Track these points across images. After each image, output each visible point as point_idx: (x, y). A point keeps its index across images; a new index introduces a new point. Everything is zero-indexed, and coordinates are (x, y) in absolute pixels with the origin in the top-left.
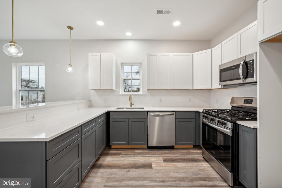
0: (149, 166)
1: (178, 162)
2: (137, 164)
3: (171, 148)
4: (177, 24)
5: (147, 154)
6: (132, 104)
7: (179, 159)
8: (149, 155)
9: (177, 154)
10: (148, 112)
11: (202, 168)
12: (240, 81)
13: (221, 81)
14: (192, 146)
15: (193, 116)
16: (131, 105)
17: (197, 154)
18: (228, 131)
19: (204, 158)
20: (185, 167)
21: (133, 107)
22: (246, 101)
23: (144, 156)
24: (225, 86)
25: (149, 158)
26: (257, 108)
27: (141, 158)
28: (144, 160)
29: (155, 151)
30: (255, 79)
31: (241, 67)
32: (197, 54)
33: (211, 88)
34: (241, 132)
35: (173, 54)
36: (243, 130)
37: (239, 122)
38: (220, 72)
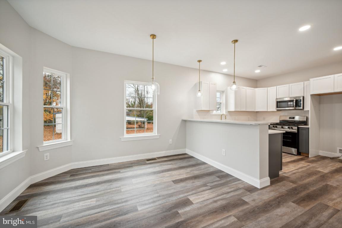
4: (258, 71)
12: (293, 108)
13: (277, 107)
22: (290, 118)
30: (301, 108)
31: (294, 102)
32: (258, 90)
33: (266, 111)
34: (300, 131)
35: (247, 88)
36: (302, 129)
37: (299, 126)
38: (277, 102)
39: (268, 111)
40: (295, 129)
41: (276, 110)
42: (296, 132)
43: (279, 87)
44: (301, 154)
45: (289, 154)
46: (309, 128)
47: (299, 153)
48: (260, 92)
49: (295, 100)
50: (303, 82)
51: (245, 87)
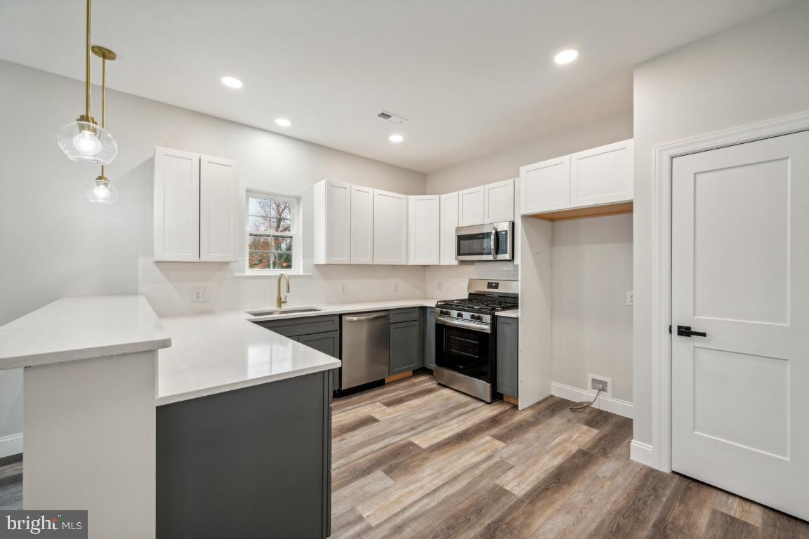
0: (370, 420)
1: (410, 400)
2: (344, 425)
3: (379, 384)
4: (396, 138)
5: (345, 405)
6: (283, 299)
7: (407, 396)
8: (351, 407)
9: (396, 390)
10: (341, 316)
11: (445, 397)
12: (490, 257)
13: (459, 254)
14: (410, 373)
15: (416, 315)
16: (280, 302)
17: (424, 382)
18: (486, 328)
19: (439, 384)
20: (424, 402)
21: (284, 307)
22: (490, 285)
23: (343, 410)
24: (462, 262)
25: (356, 410)
26: (518, 294)
27: (340, 415)
28: (351, 415)
29: (355, 398)
30: (507, 256)
31: (492, 237)
32: (416, 200)
33: (438, 264)
34: (500, 327)
35: (377, 191)
36: (502, 323)
37: (497, 314)
38: (460, 238)
39: (441, 264)
40: (486, 324)
41: (456, 263)
42: (489, 332)
43: (463, 195)
44: (505, 398)
45: (475, 400)
46: (517, 318)
47: (497, 397)
48: (420, 205)
49: (494, 232)
50: (512, 180)
51: (370, 190)
